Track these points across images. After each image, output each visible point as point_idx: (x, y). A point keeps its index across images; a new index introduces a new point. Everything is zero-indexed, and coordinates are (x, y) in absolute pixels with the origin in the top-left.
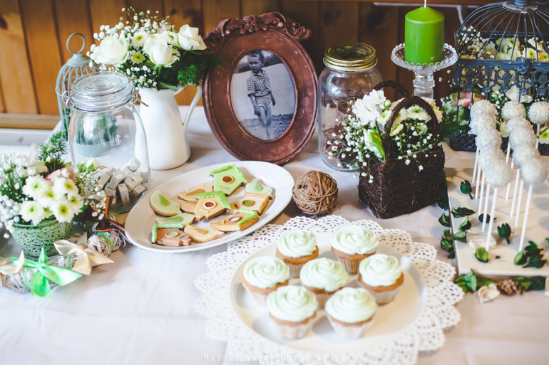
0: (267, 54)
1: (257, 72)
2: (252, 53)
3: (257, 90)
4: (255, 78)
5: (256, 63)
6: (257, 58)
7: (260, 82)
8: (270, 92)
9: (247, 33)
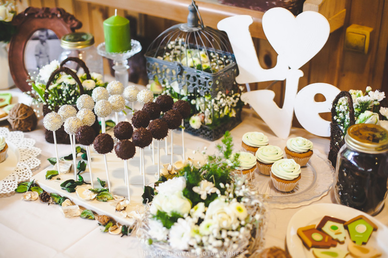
0: (51, 33)
1: (43, 42)
2: (42, 29)
3: (41, 53)
4: (41, 46)
5: (43, 36)
6: (44, 34)
7: (43, 49)
8: (48, 56)
9: (39, 17)
